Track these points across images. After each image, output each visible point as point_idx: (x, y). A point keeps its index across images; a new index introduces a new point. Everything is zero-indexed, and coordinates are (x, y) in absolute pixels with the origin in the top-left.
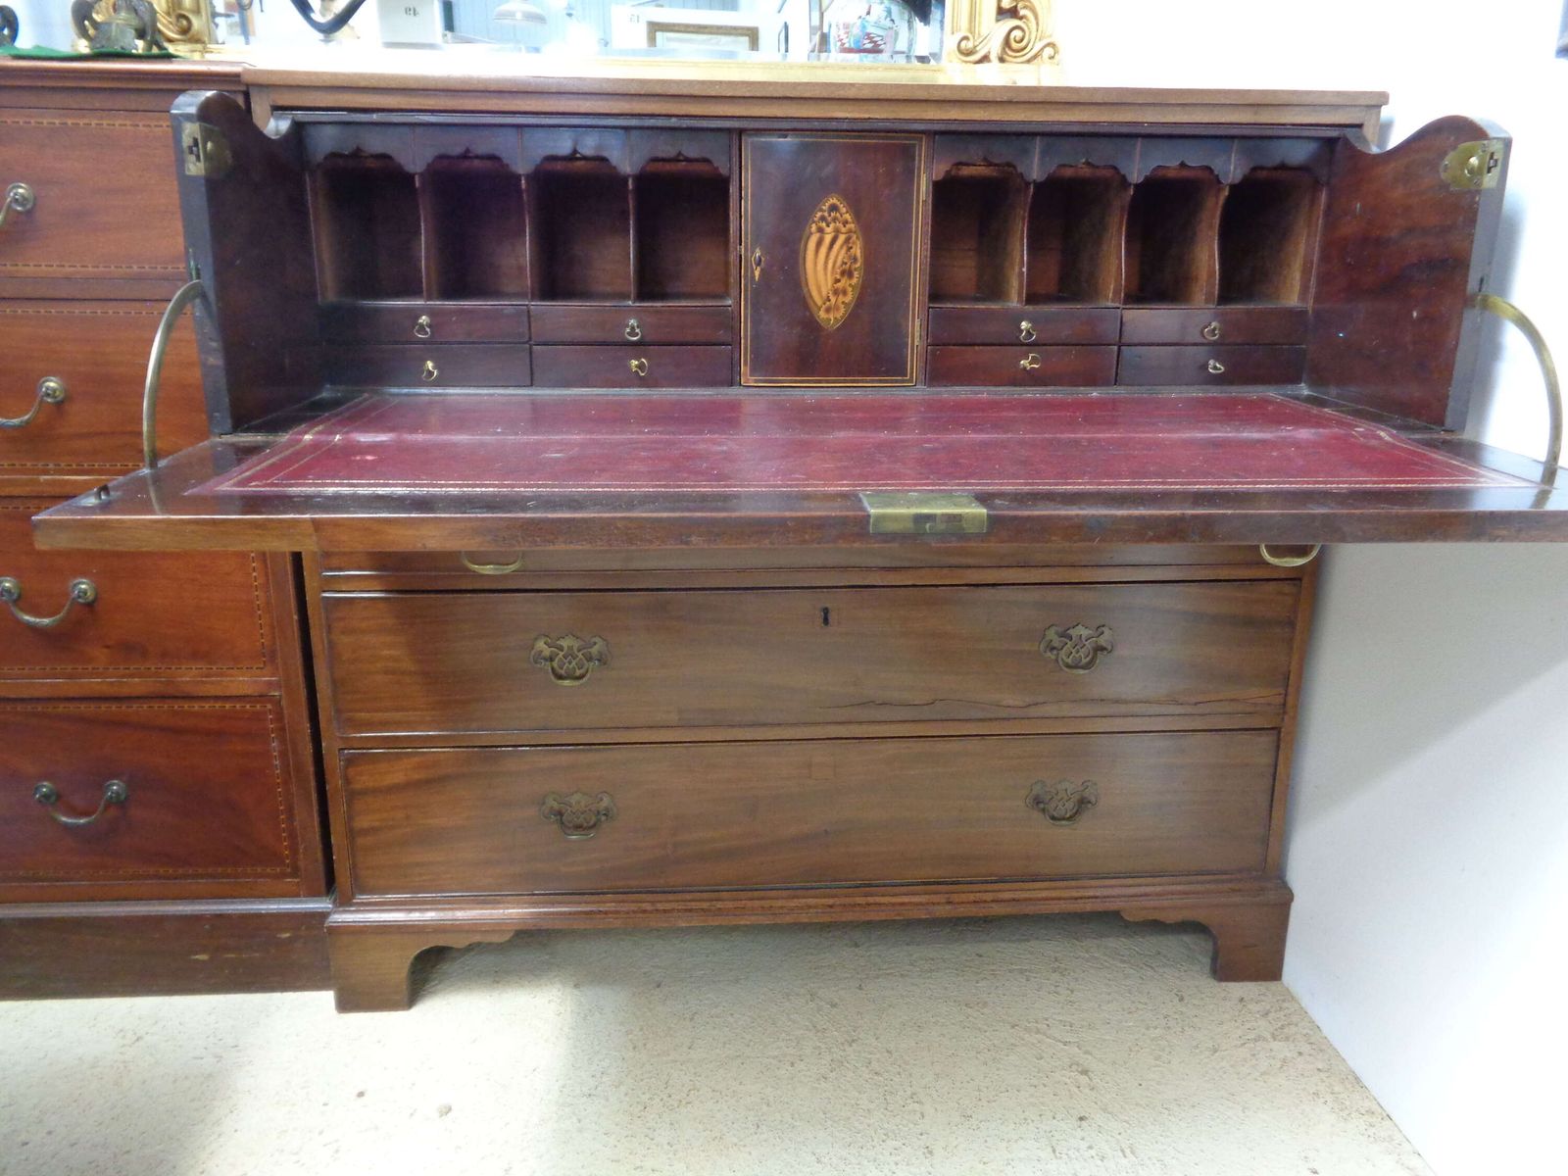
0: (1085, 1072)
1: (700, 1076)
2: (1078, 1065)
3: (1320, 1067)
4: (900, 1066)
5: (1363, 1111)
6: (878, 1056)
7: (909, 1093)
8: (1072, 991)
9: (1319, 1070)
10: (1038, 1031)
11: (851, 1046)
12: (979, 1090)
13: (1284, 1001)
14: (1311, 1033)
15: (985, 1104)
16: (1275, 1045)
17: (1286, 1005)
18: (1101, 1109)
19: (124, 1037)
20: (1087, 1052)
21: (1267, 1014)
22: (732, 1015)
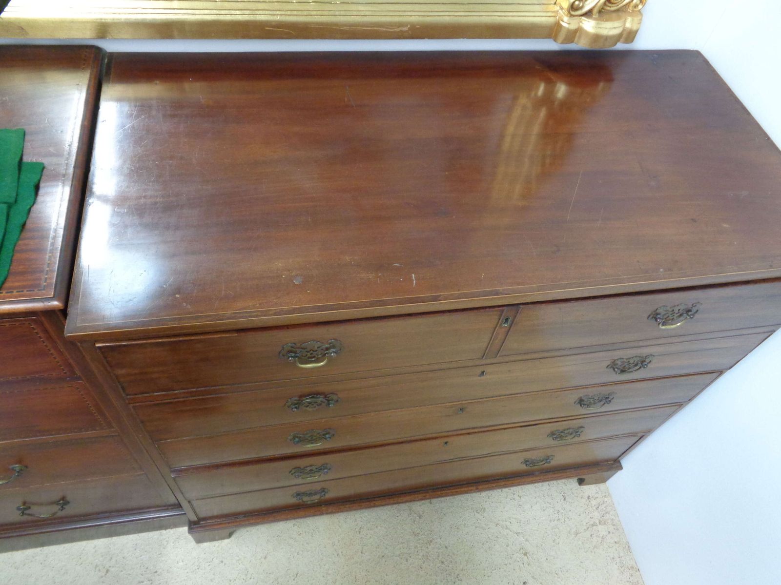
0: (526, 554)
1: (369, 572)
2: (523, 549)
3: (616, 541)
4: (451, 556)
5: (630, 568)
6: (442, 551)
7: (456, 574)
8: (520, 497)
9: (615, 542)
10: (507, 528)
11: (430, 545)
12: (484, 570)
13: (605, 496)
14: (614, 518)
15: (487, 578)
16: (600, 527)
17: (606, 499)
18: (532, 577)
19: (99, 570)
20: (527, 540)
21: (598, 507)
22: (377, 527)
